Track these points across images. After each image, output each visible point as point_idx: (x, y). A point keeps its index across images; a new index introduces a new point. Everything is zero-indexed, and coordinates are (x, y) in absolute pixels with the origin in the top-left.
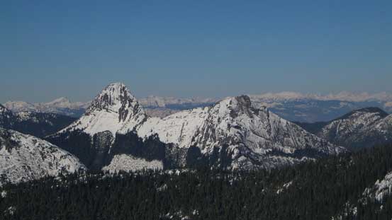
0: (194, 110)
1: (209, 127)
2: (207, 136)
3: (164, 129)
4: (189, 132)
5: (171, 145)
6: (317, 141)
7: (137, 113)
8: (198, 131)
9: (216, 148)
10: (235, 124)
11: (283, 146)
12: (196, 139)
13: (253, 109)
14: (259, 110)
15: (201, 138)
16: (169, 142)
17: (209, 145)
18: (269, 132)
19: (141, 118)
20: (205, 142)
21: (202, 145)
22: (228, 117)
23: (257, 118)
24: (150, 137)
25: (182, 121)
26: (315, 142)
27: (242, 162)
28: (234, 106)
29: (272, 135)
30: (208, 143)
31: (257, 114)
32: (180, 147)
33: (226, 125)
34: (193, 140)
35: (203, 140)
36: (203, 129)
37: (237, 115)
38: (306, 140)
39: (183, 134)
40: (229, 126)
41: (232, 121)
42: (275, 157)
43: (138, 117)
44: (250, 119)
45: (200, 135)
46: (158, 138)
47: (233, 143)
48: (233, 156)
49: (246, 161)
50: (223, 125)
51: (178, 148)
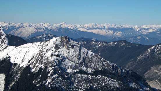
0: (35, 43)
1: (39, 55)
2: (37, 60)
3: (15, 54)
4: (28, 57)
5: (15, 64)
6: (110, 65)
7: (3, 43)
8: (33, 57)
9: (41, 68)
10: (56, 54)
11: (87, 67)
12: (30, 62)
13: (70, 45)
14: (74, 45)
15: (34, 62)
16: (15, 63)
17: (37, 66)
18: (79, 59)
19: (4, 46)
20: (35, 64)
21: (33, 66)
22: (53, 49)
23: (72, 50)
24: (5, 59)
25: (26, 49)
26: (108, 66)
27: (54, 78)
28: (58, 42)
29: (81, 61)
30: (37, 65)
31: (73, 48)
32: (20, 66)
33: (50, 54)
34: (29, 62)
35: (34, 63)
36: (36, 56)
37: (59, 48)
38: (103, 65)
39: (24, 58)
40: (52, 55)
41: (55, 51)
42: (79, 75)
43: (3, 45)
44: (67, 51)
45: (34, 59)
46: (9, 60)
47: (51, 66)
48: (49, 75)
49: (58, 77)
50: (49, 54)
51: (19, 66)
